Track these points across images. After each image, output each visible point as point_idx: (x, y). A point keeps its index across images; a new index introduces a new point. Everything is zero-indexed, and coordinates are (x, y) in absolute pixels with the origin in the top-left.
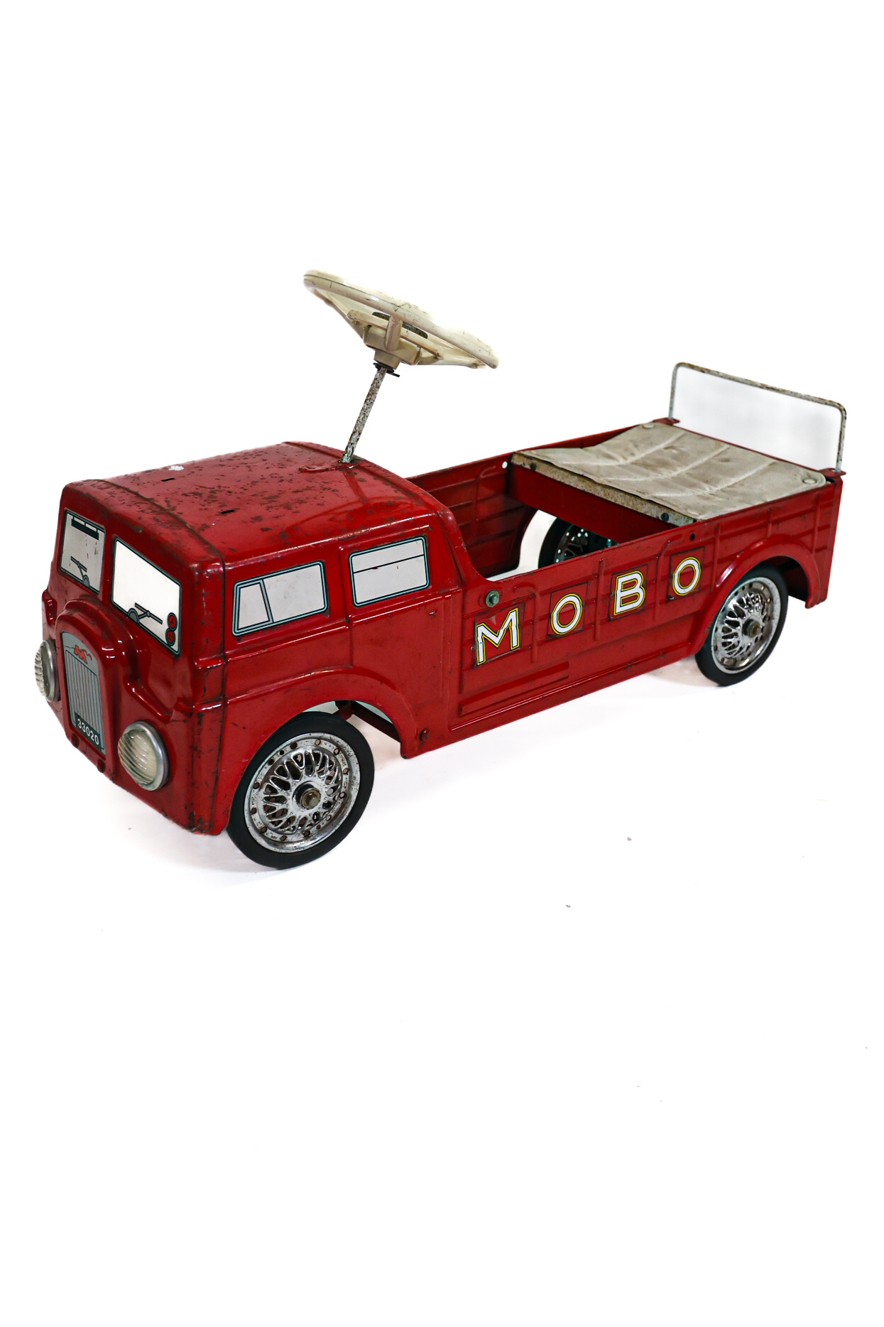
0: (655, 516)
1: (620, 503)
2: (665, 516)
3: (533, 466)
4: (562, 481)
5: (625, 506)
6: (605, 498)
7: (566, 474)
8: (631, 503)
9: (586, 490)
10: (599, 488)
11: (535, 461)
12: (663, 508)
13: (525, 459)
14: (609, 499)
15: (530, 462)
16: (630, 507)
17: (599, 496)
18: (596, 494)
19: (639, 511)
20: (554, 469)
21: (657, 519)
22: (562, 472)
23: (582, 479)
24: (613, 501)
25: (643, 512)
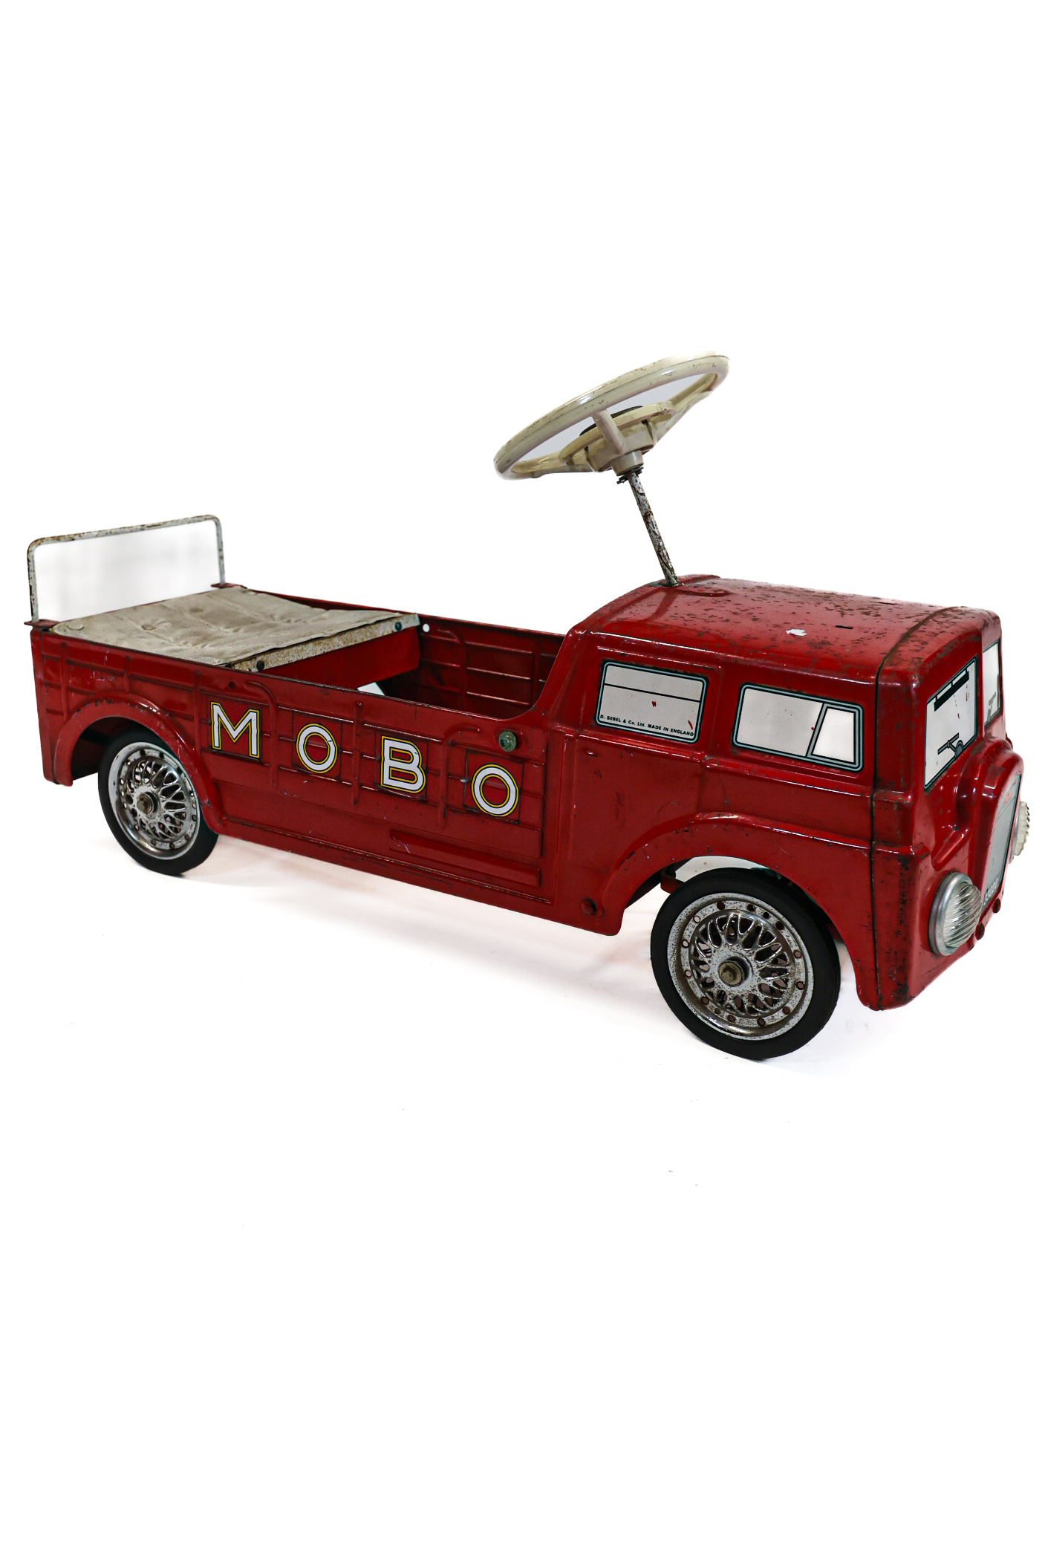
0: (390, 632)
1: (360, 641)
2: (398, 626)
3: (260, 665)
4: (300, 658)
5: (365, 640)
6: (345, 645)
7: (299, 648)
8: (368, 634)
9: (326, 651)
10: (336, 640)
11: (259, 659)
12: (393, 620)
13: (249, 663)
14: (350, 644)
15: (255, 662)
16: (369, 639)
17: (340, 647)
18: (337, 648)
19: (378, 636)
20: (286, 651)
21: (393, 634)
22: (294, 648)
23: (317, 642)
24: (353, 643)
25: (381, 635)
